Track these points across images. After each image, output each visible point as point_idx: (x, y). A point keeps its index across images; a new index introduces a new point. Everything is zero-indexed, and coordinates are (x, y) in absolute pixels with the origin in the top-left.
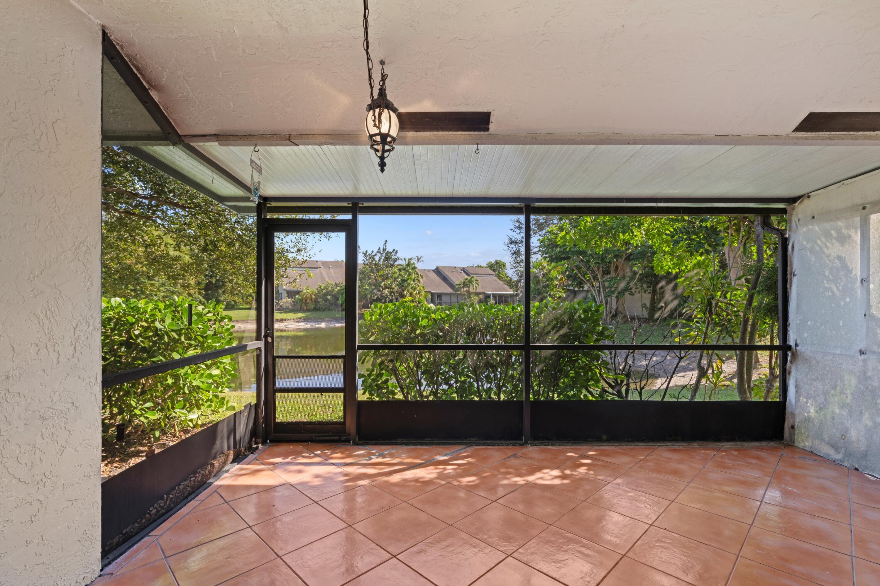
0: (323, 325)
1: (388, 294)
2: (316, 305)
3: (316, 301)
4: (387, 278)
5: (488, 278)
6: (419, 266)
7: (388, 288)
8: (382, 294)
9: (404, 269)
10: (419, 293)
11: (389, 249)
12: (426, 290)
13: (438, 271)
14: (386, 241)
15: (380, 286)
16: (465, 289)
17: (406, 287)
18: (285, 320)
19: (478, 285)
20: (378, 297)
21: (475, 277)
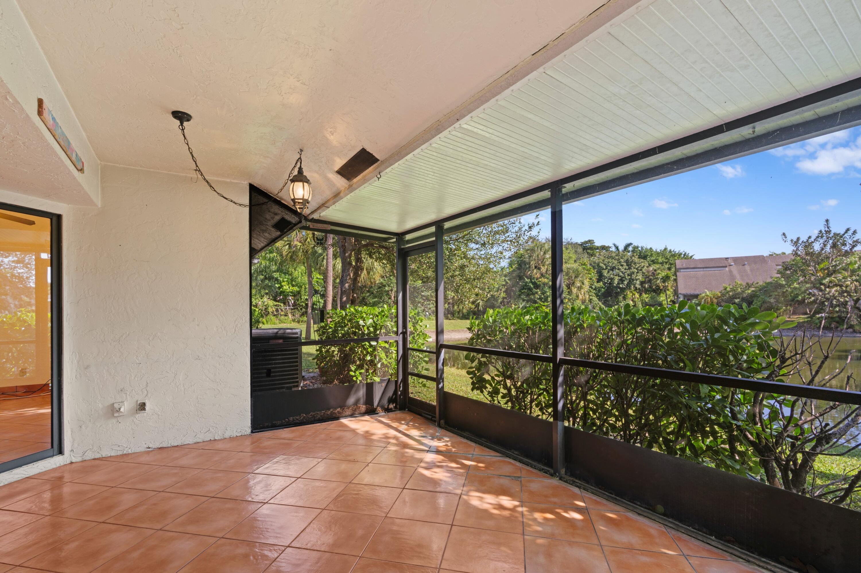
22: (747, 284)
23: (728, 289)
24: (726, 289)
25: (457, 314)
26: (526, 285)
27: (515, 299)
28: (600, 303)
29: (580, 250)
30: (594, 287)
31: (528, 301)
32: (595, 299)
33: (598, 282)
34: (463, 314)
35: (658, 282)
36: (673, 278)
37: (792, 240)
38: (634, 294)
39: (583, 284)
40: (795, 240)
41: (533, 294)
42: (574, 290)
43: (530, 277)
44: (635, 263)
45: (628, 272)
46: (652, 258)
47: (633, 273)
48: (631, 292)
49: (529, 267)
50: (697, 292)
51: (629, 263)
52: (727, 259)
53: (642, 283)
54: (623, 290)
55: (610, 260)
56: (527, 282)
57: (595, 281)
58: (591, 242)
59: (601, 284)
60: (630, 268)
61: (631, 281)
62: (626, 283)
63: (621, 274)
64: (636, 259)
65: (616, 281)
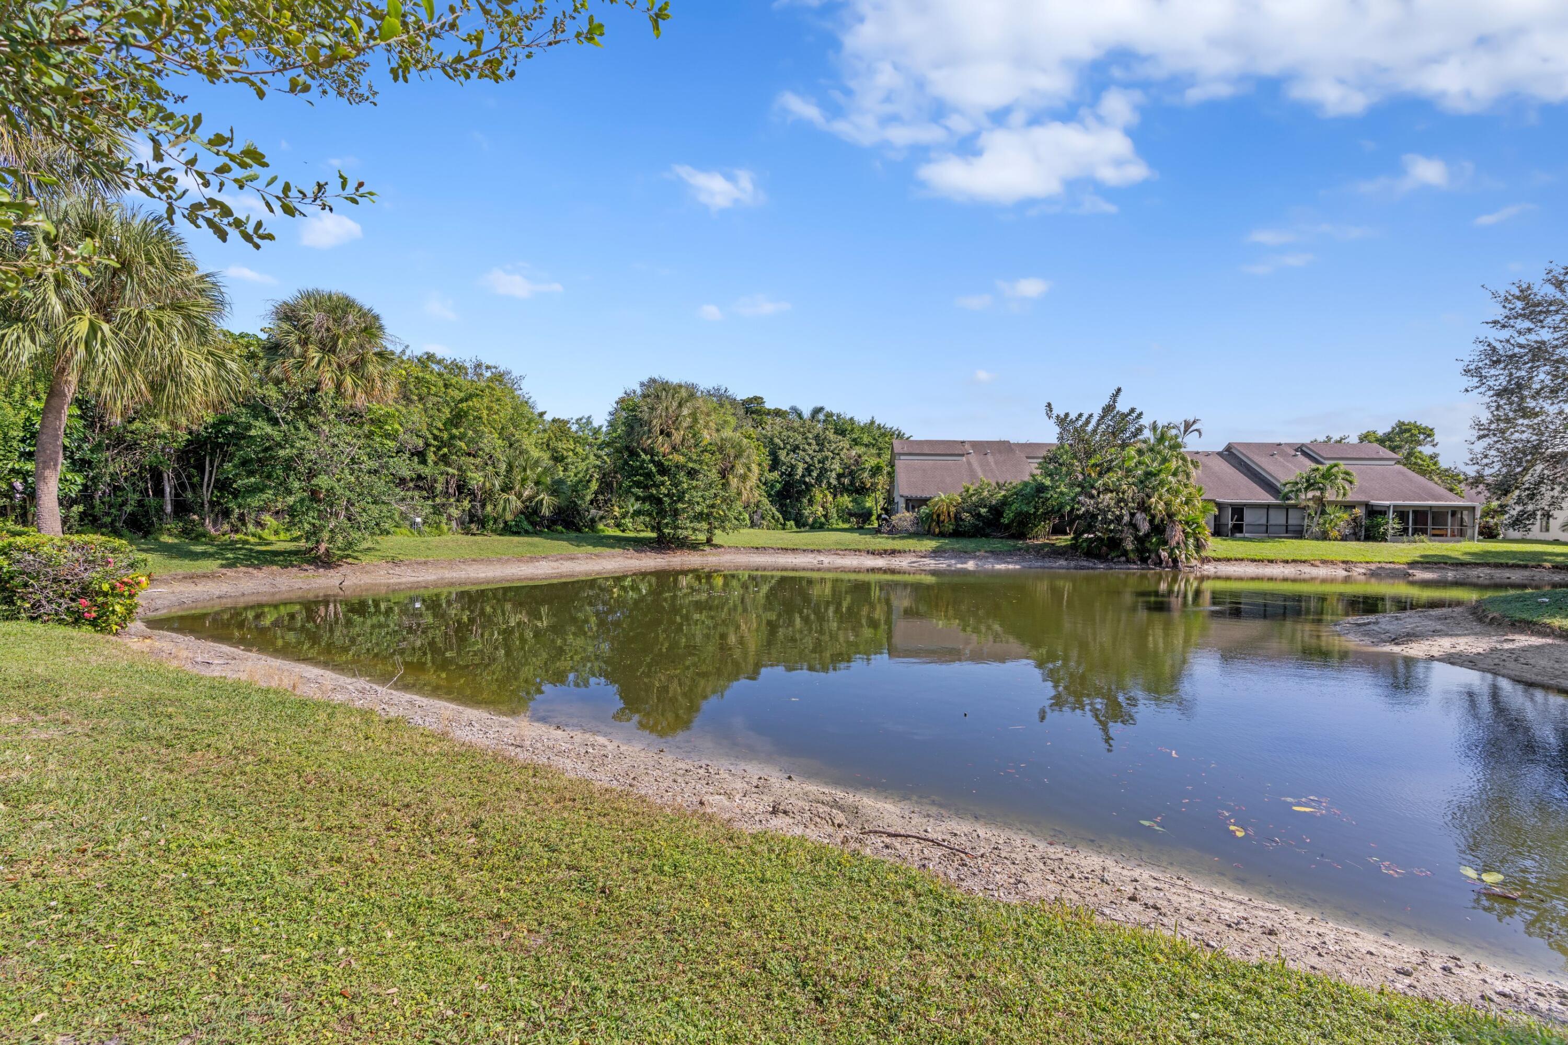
0: (970, 565)
1: (1112, 503)
2: (958, 525)
3: (957, 517)
4: (1109, 469)
5: (1378, 468)
6: (1192, 443)
7: (1112, 492)
8: (1097, 504)
9: (1151, 450)
10: (1187, 503)
11: (1122, 406)
12: (1204, 497)
13: (1230, 454)
14: (1119, 390)
15: (1093, 487)
16: (1310, 495)
17: (1154, 489)
18: (899, 552)
19: (1351, 482)
20: (1087, 511)
21: (1343, 465)
22: (997, 484)
23: (971, 491)
24: (967, 491)
25: (491, 523)
26: (641, 467)
27: (620, 496)
28: (774, 509)
29: (741, 412)
30: (763, 480)
31: (644, 500)
32: (765, 501)
33: (770, 471)
34: (506, 523)
35: (866, 475)
36: (886, 469)
37: (1058, 416)
38: (825, 496)
39: (749, 470)
40: (1062, 416)
41: (657, 486)
42: (734, 482)
43: (651, 452)
44: (829, 442)
45: (819, 456)
46: (854, 436)
47: (827, 458)
48: (822, 491)
49: (650, 431)
50: (926, 495)
51: (820, 441)
52: (963, 442)
53: (839, 476)
54: (809, 487)
55: (791, 433)
56: (644, 460)
57: (767, 468)
58: (758, 400)
59: (776, 474)
60: (821, 450)
61: (823, 472)
62: (815, 474)
63: (808, 459)
64: (831, 435)
65: (800, 471)
